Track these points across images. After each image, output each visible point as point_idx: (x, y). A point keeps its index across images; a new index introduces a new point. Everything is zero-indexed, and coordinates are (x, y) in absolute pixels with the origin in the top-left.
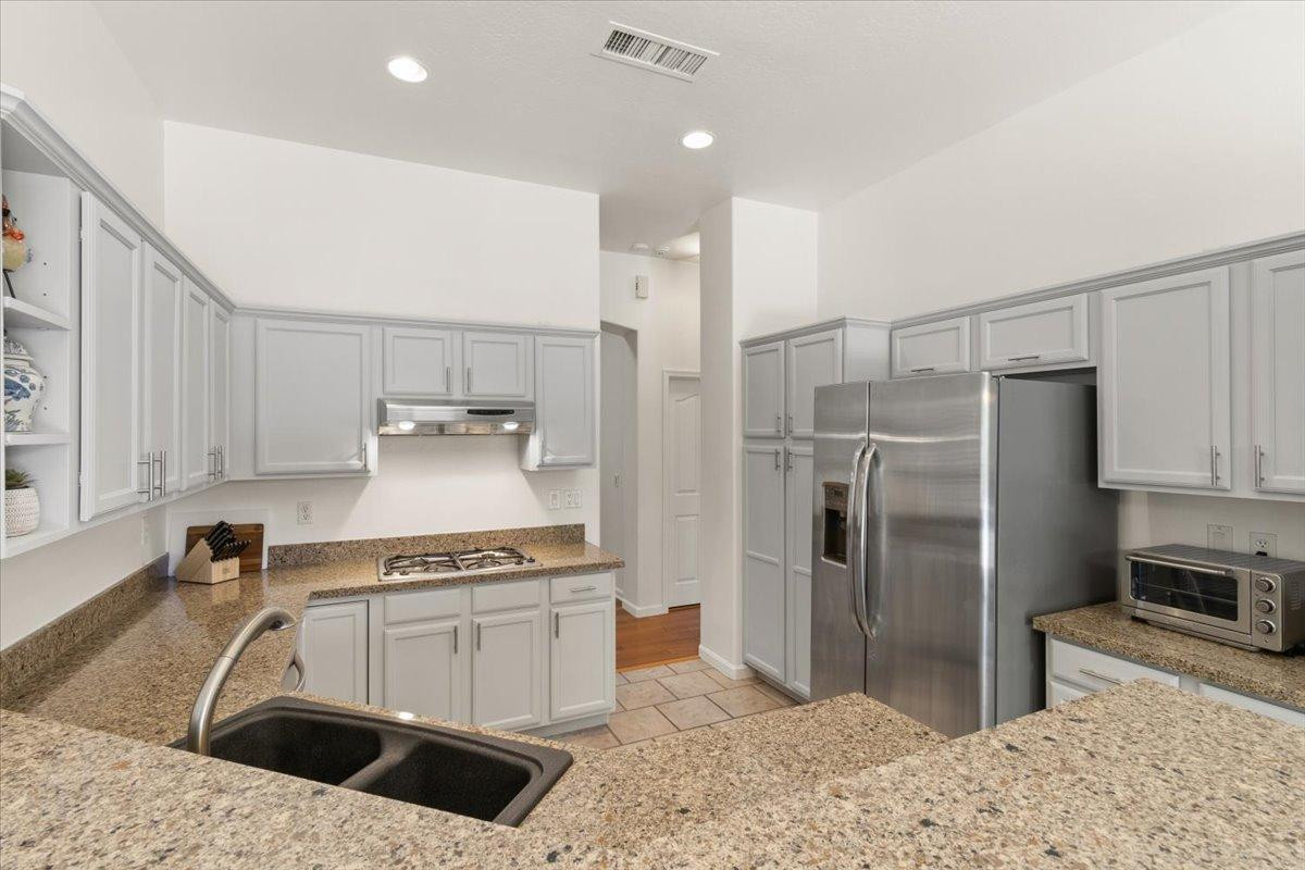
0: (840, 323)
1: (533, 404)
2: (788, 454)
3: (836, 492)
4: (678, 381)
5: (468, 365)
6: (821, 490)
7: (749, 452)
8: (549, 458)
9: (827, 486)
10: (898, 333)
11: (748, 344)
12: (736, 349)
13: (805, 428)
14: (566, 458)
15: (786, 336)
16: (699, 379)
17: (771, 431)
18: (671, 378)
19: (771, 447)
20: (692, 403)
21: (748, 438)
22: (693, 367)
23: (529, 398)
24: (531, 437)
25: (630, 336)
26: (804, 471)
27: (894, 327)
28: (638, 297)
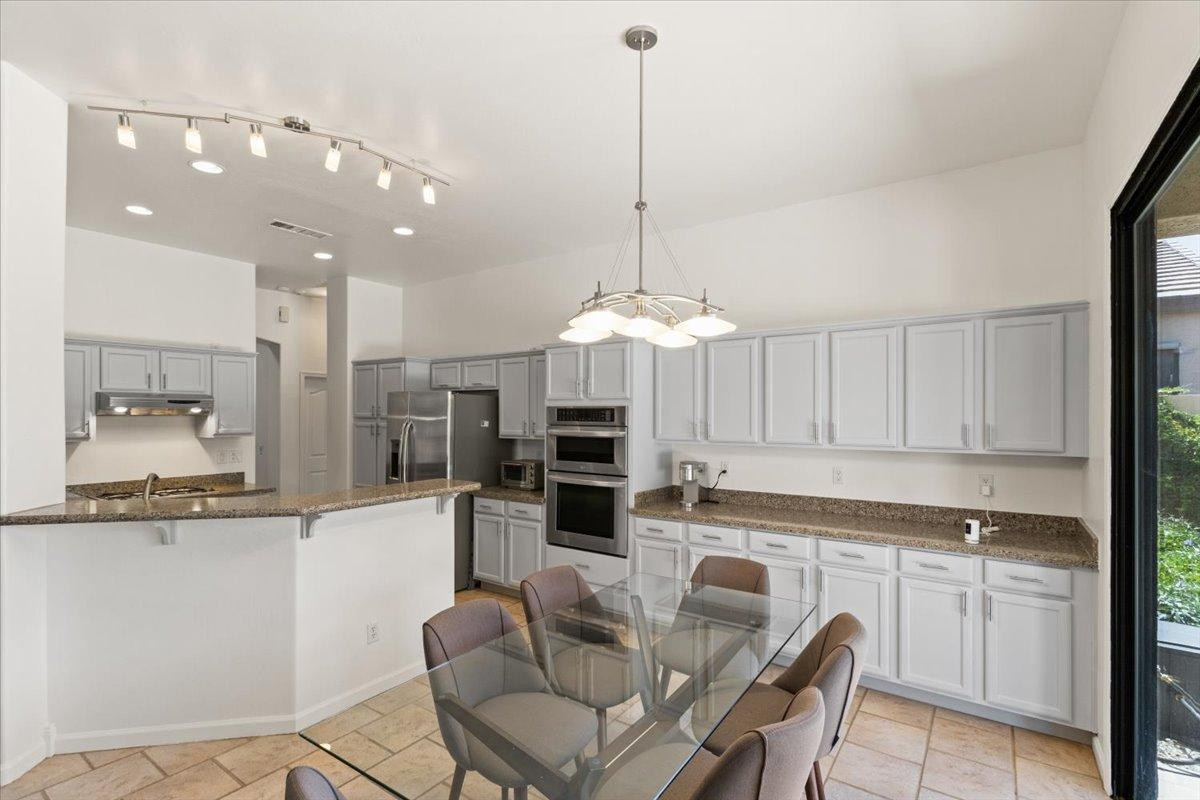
0: (402, 360)
1: (211, 397)
2: (378, 427)
3: (396, 444)
4: (311, 379)
5: (163, 372)
6: (390, 444)
7: (357, 427)
8: (221, 430)
9: (392, 441)
10: (434, 366)
11: (356, 364)
12: (350, 366)
13: (384, 414)
14: (235, 430)
15: (378, 362)
16: (325, 379)
17: (369, 414)
18: (306, 378)
19: (368, 423)
20: (321, 395)
21: (357, 418)
22: (322, 370)
23: (208, 393)
24: (209, 418)
25: (275, 348)
26: (384, 433)
27: (433, 363)
28: (280, 320)
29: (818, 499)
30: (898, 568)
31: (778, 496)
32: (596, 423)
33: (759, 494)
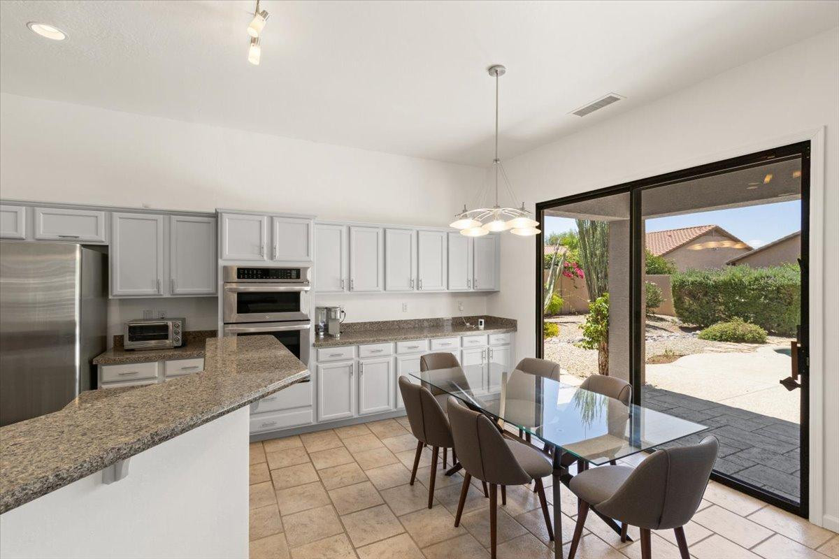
29: (397, 321)
30: (462, 346)
31: (376, 323)
32: (286, 280)
33: (365, 323)
